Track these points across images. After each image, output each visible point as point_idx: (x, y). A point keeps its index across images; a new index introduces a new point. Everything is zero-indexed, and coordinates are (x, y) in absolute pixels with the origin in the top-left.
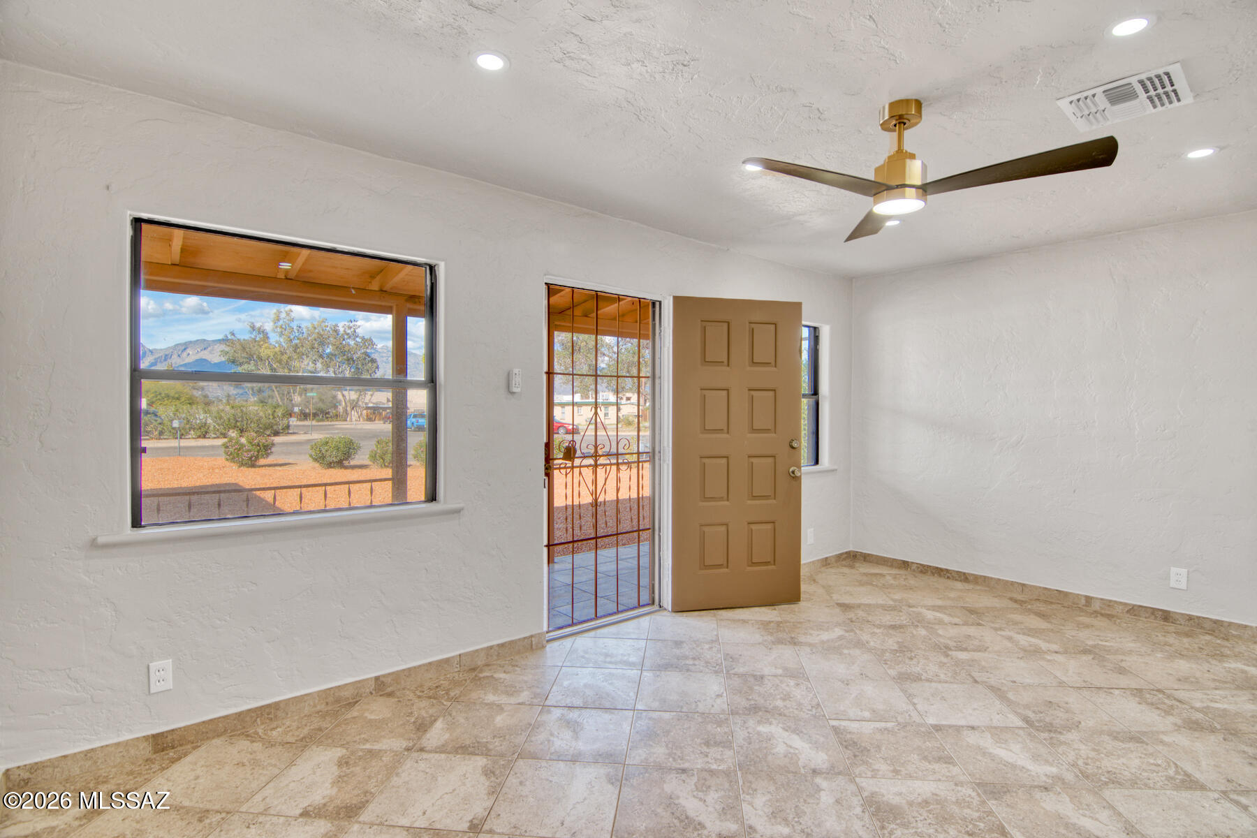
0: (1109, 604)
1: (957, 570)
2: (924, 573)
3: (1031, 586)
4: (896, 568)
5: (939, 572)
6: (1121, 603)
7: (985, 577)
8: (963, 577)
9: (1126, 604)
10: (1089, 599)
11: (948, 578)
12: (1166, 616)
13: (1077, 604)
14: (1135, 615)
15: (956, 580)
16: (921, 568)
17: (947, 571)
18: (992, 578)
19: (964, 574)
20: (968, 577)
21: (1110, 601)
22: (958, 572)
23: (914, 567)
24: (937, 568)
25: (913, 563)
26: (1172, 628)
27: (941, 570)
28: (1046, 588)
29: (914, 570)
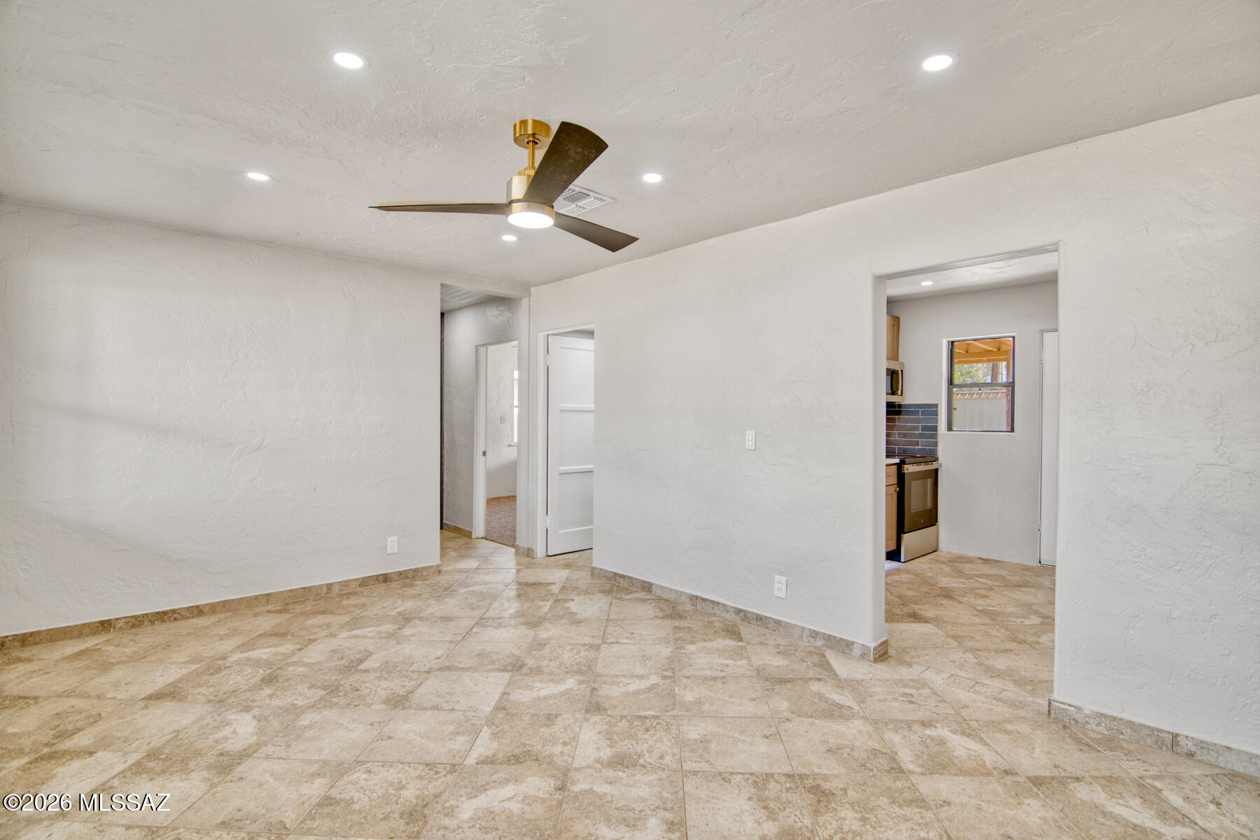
0: (345, 584)
1: (186, 606)
2: (139, 626)
3: (276, 593)
4: (87, 636)
5: (162, 616)
6: (355, 579)
7: (224, 602)
8: (195, 612)
9: (358, 579)
10: (329, 586)
11: (175, 619)
12: (385, 578)
13: (320, 594)
14: (365, 586)
15: (189, 618)
16: (133, 620)
17: (174, 611)
18: (233, 600)
19: (197, 607)
20: (202, 608)
21: (347, 581)
22: (187, 608)
23: (121, 623)
24: (158, 613)
25: (117, 619)
26: (394, 585)
27: (165, 613)
28: (290, 590)
29: (121, 628)
